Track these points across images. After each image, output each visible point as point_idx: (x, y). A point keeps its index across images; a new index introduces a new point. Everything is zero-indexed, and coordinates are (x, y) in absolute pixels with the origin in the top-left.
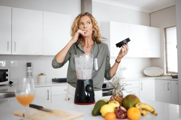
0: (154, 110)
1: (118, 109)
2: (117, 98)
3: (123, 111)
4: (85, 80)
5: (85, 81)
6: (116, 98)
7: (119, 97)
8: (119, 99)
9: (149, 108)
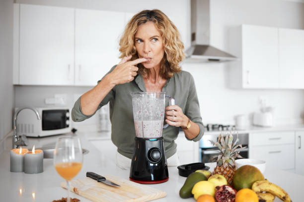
0: (286, 194)
1: (221, 189)
2: (225, 169)
3: (229, 193)
4: (148, 139)
5: (147, 141)
6: (222, 170)
7: (228, 169)
8: (228, 171)
9: (277, 191)
